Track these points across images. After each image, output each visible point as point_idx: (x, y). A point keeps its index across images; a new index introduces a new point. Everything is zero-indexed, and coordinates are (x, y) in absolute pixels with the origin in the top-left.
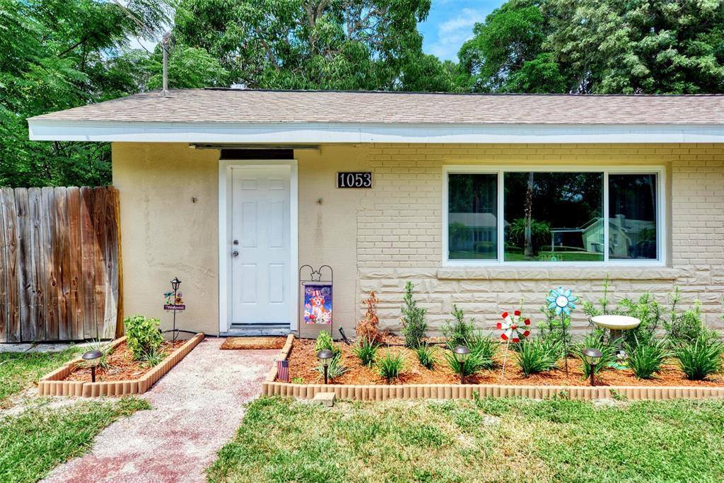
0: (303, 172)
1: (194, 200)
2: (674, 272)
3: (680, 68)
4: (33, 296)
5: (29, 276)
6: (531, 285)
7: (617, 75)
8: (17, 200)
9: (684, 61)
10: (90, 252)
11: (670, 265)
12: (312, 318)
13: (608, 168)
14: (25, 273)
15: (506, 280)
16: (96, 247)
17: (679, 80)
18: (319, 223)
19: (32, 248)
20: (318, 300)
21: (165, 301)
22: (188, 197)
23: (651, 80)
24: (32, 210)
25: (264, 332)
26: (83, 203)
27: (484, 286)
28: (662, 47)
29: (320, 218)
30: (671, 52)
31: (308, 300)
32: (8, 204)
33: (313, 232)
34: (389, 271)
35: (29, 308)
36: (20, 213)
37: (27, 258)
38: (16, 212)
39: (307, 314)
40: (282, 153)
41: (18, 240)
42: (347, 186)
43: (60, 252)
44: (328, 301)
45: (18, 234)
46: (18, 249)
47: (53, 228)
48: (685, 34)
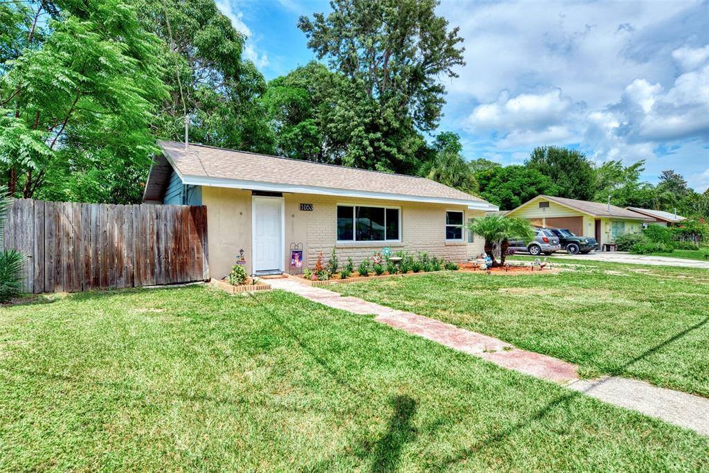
0: (287, 202)
1: (241, 214)
2: (402, 244)
3: (384, 151)
4: (163, 261)
5: (161, 250)
6: (365, 249)
7: (358, 149)
8: (156, 211)
9: (385, 148)
10: (193, 239)
11: (402, 242)
12: (294, 265)
13: (386, 207)
14: (159, 249)
15: (357, 248)
16: (196, 235)
17: (383, 156)
18: (293, 225)
19: (163, 236)
20: (297, 257)
21: (237, 259)
22: (238, 212)
23: (373, 155)
24: (164, 217)
25: (271, 273)
26: (190, 213)
27: (350, 250)
28: (378, 140)
29: (293, 222)
30: (382, 144)
31: (293, 257)
32: (151, 213)
33: (291, 228)
34: (318, 245)
35: (161, 267)
36: (157, 218)
37: (160, 241)
38: (155, 217)
39: (293, 263)
40: (279, 194)
41: (155, 232)
42: (304, 210)
43: (177, 238)
44: (300, 258)
45: (155, 228)
46: (155, 237)
47: (174, 225)
48: (385, 135)
